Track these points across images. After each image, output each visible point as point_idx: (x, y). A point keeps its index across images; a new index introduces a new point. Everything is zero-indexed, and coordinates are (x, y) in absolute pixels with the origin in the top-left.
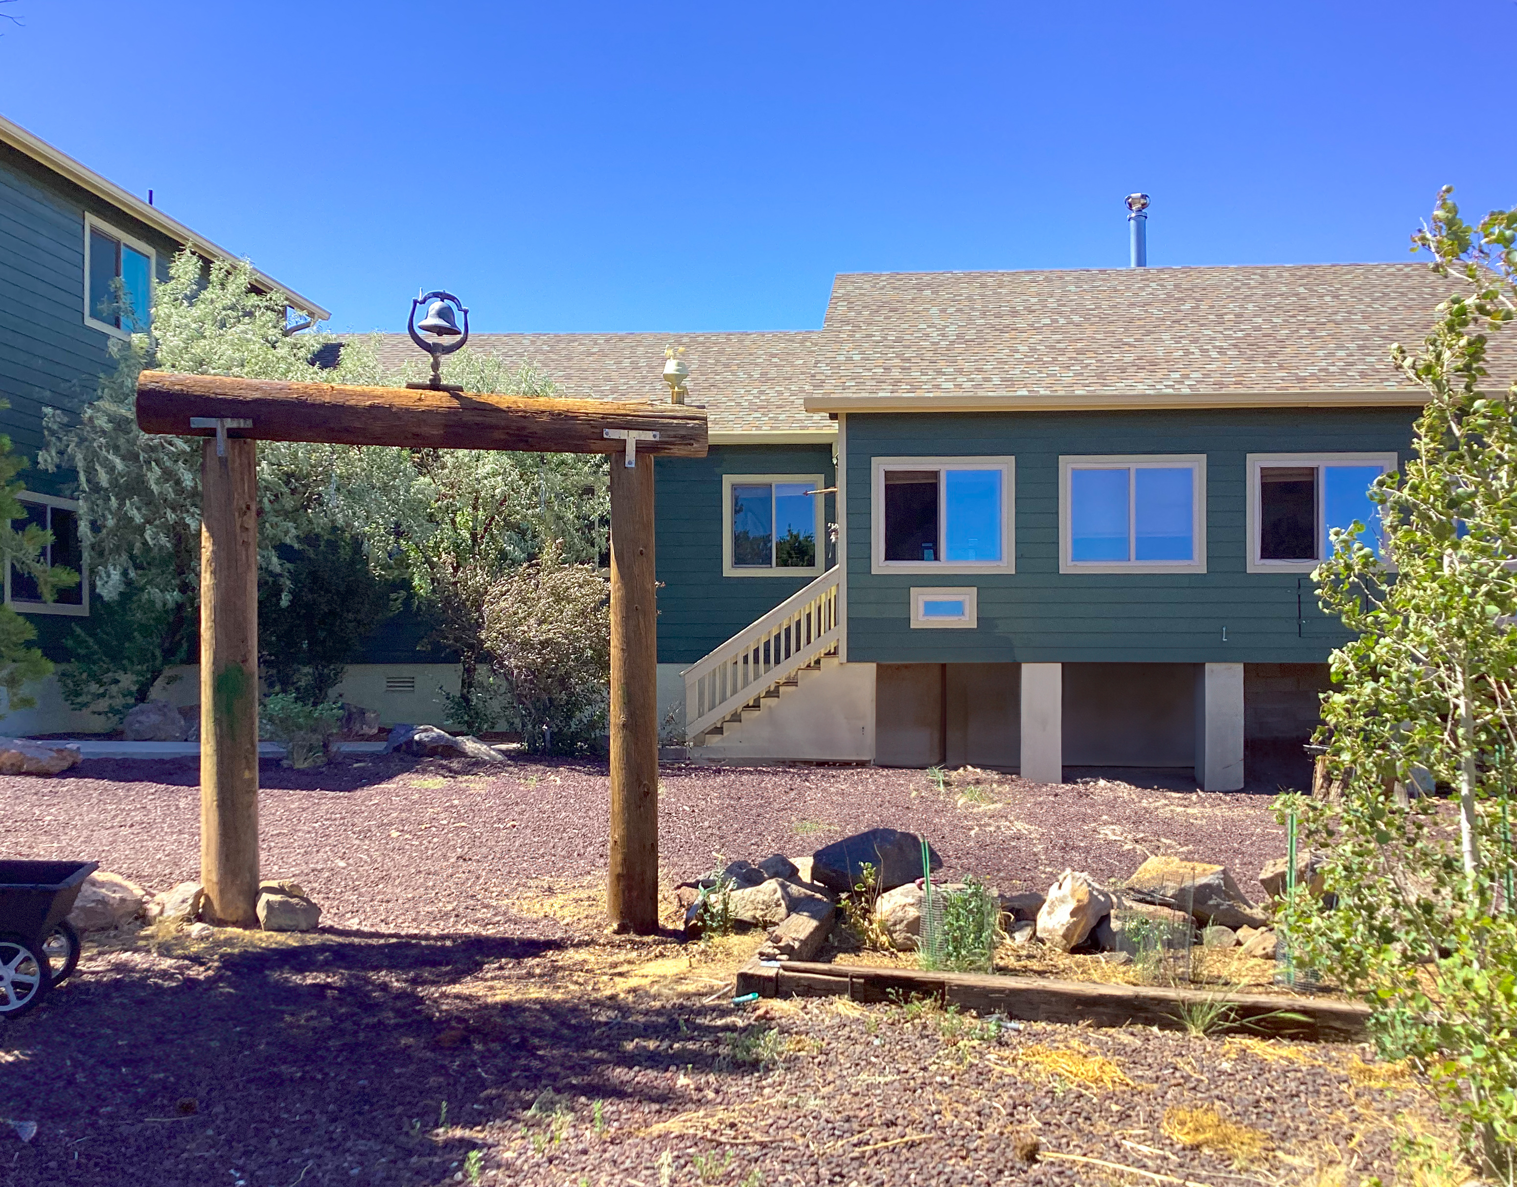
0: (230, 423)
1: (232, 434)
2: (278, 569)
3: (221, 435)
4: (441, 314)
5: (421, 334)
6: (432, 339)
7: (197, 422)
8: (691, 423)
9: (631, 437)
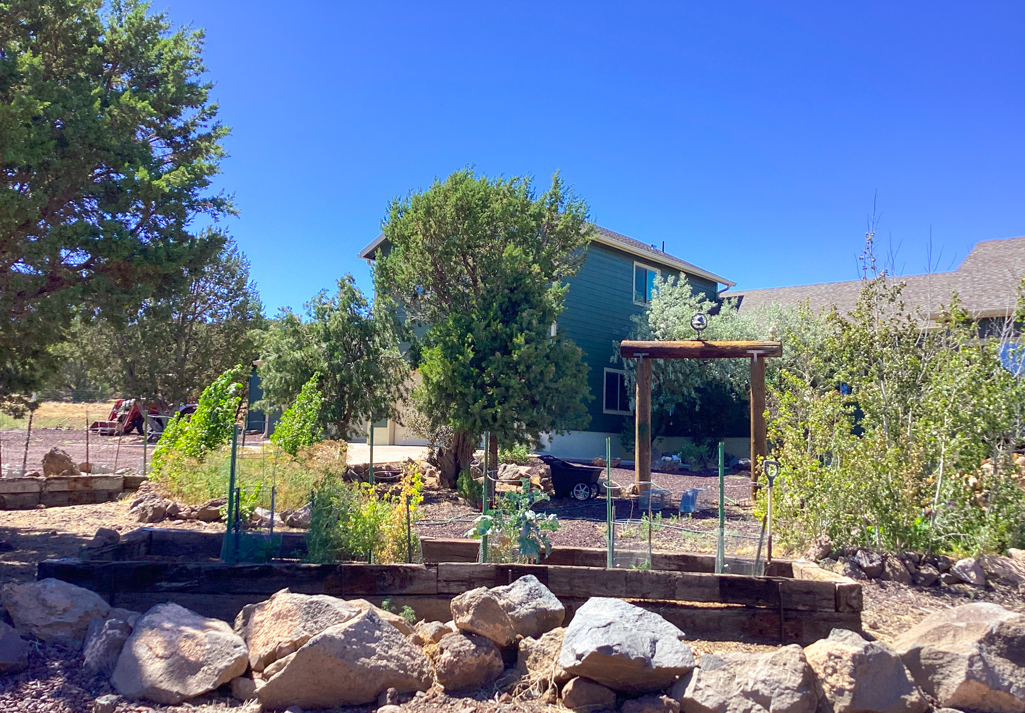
0: (644, 354)
1: (644, 357)
2: (694, 396)
3: (641, 357)
4: (699, 320)
5: (695, 326)
6: (697, 327)
7: (635, 354)
8: (774, 347)
9: (755, 353)
